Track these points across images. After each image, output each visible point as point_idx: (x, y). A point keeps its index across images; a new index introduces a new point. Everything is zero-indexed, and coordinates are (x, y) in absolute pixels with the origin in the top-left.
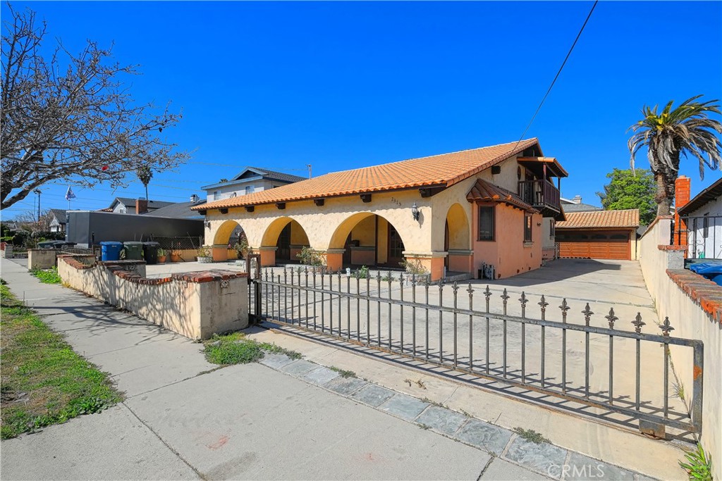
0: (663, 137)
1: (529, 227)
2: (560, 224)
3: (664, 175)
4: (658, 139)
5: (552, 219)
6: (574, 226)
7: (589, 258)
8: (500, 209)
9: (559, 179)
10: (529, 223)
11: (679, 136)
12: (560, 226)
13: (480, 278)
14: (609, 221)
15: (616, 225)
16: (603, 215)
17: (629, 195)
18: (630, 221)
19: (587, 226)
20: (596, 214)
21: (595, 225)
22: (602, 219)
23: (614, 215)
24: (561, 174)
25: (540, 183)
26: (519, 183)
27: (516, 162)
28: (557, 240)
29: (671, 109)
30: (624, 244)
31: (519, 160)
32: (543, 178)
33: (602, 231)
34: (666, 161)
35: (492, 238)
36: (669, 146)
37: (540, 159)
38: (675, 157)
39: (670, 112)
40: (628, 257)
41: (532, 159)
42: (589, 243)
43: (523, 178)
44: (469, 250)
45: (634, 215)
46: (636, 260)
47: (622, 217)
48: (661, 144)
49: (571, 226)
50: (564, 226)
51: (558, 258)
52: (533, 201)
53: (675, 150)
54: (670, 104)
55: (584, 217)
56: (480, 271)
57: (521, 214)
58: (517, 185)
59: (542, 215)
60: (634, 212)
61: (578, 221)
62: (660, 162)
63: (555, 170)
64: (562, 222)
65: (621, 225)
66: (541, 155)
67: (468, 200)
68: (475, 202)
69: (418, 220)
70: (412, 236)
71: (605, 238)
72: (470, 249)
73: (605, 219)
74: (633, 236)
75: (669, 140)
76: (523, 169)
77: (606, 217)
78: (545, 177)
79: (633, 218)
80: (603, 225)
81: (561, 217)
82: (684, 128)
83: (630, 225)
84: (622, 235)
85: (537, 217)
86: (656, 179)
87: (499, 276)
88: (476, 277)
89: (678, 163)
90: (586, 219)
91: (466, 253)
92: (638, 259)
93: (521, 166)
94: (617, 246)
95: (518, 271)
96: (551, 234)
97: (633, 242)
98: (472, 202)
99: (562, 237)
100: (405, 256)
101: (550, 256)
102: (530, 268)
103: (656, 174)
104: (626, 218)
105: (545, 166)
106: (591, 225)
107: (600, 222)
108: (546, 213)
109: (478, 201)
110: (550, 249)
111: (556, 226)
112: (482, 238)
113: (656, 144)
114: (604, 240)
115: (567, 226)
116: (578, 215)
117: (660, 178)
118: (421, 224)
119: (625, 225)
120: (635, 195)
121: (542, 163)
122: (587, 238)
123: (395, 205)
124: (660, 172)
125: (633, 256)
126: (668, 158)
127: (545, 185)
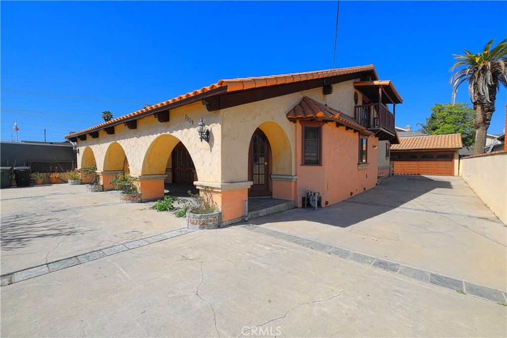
0: (483, 73)
1: (364, 149)
2: (394, 147)
3: (482, 104)
4: (479, 74)
5: (387, 142)
6: (406, 148)
7: (419, 174)
8: (328, 130)
9: (394, 106)
10: (364, 145)
11: (498, 71)
12: (394, 148)
13: (303, 206)
14: (435, 144)
15: (442, 147)
16: (430, 139)
17: (448, 124)
18: (453, 143)
19: (417, 148)
20: (424, 139)
21: (424, 147)
22: (429, 142)
23: (440, 139)
24: (396, 100)
25: (375, 107)
26: (356, 107)
27: (353, 87)
28: (392, 160)
29: (491, 47)
30: (448, 163)
31: (356, 85)
32: (378, 102)
33: (431, 152)
34: (484, 93)
35: (318, 162)
36: (489, 79)
37: (376, 83)
38: (493, 90)
39: (490, 50)
40: (451, 173)
41: (368, 83)
42: (418, 162)
43: (360, 103)
44: (291, 176)
45: (456, 138)
46: (458, 176)
47: (446, 140)
48: (481, 78)
49: (404, 148)
50: (397, 148)
51: (393, 174)
52: (369, 125)
53: (493, 83)
54: (490, 43)
55: (414, 141)
56: (303, 199)
57: (356, 136)
58: (353, 109)
59: (378, 138)
60: (456, 136)
61: (409, 144)
62: (479, 94)
63: (390, 95)
64: (397, 145)
65: (446, 147)
66: (376, 79)
67: (288, 118)
68: (298, 121)
69: (208, 141)
70: (203, 163)
71: (433, 158)
72: (293, 174)
73: (432, 143)
74: (456, 156)
75: (489, 74)
76: (360, 96)
77: (433, 140)
78: (380, 100)
79: (457, 141)
80: (431, 147)
81: (395, 140)
82: (502, 63)
83: (454, 147)
84: (447, 155)
85: (372, 140)
86: (475, 109)
87: (327, 203)
88: (300, 205)
89: (495, 94)
90: (416, 143)
91: (287, 178)
92: (460, 175)
93: (357, 91)
94: (442, 164)
95: (351, 194)
96: (387, 155)
97: (456, 161)
98: (295, 122)
99: (396, 157)
100: (197, 187)
101: (386, 173)
102: (365, 189)
103: (475, 104)
104: (450, 141)
105: (380, 90)
106: (420, 147)
107: (428, 145)
108: (381, 136)
109: (302, 121)
110: (386, 168)
111: (391, 148)
112: (306, 162)
113: (477, 78)
114: (432, 159)
115: (400, 148)
116: (409, 139)
117: (479, 108)
118: (211, 146)
119: (450, 147)
120: (454, 124)
121: (378, 86)
122: (416, 157)
123: (188, 123)
124: (479, 102)
125: (456, 173)
126: (487, 90)
127: (380, 108)
